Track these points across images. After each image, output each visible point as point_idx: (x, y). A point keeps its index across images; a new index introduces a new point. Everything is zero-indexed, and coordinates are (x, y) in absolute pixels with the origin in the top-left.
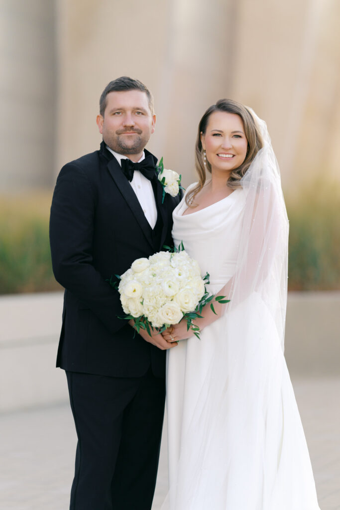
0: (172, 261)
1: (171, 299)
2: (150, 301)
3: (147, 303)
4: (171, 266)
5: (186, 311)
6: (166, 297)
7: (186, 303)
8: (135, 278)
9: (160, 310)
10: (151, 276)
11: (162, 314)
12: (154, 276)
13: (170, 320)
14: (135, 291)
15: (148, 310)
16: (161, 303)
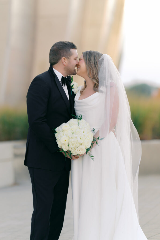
0: (80, 126)
1: (81, 144)
2: (72, 145)
3: (71, 146)
4: (79, 128)
5: (87, 148)
6: (79, 143)
7: (87, 145)
8: (64, 134)
9: (77, 149)
10: (72, 134)
11: (78, 150)
12: (73, 133)
13: (80, 153)
14: (65, 141)
15: (71, 149)
16: (77, 146)
